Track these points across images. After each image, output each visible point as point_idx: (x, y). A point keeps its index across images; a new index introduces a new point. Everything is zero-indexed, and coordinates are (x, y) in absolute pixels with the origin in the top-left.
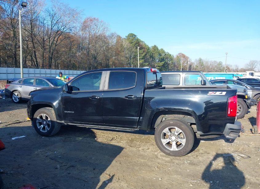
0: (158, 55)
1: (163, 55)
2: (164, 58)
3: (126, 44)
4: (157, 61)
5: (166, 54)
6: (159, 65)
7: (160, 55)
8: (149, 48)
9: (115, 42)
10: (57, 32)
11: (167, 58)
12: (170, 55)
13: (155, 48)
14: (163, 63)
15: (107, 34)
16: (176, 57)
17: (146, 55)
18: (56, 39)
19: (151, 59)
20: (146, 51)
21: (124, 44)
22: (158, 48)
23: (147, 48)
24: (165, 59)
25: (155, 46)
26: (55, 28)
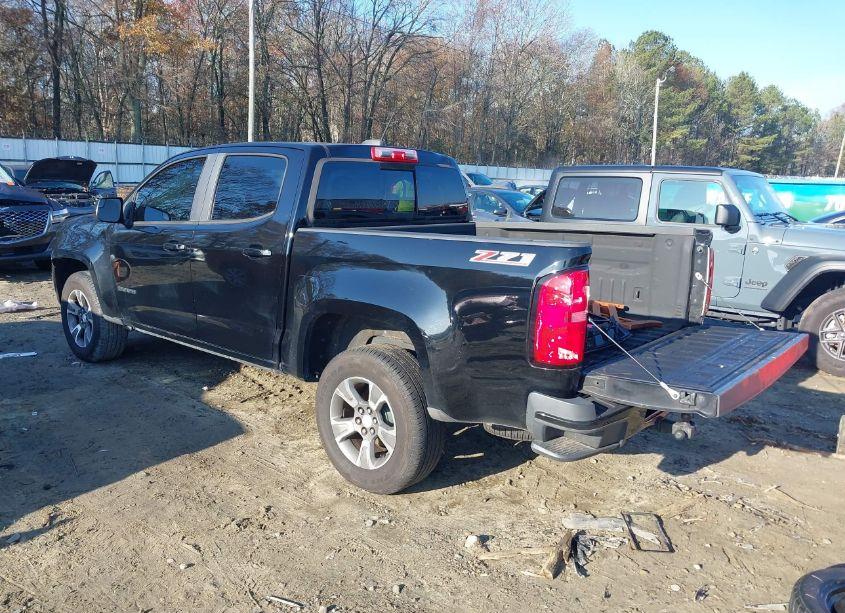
0: (751, 111)
1: (775, 109)
2: (776, 120)
3: (627, 71)
4: (748, 132)
5: (785, 109)
6: (753, 148)
7: (761, 108)
8: (716, 85)
9: (589, 64)
10: (390, 36)
11: (791, 122)
12: (805, 111)
13: (744, 82)
14: (770, 139)
15: (561, 36)
16: (828, 119)
17: (701, 108)
18: (385, 60)
19: (722, 126)
20: (704, 93)
21: (619, 69)
22: (753, 85)
23: (711, 85)
24: (784, 125)
25: (743, 77)
26: (386, 23)
